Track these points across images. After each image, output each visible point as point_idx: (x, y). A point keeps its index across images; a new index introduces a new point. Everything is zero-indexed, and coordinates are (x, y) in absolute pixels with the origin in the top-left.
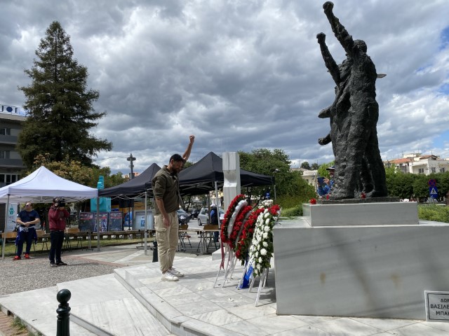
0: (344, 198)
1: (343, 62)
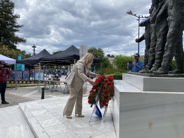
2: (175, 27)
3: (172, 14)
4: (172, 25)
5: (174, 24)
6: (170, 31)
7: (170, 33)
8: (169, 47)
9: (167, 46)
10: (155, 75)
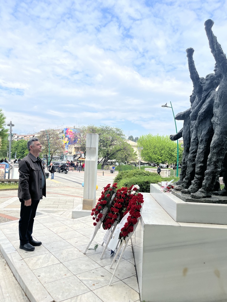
0: (204, 197)
1: (207, 76)
2: (221, 134)
3: (218, 114)
4: (217, 130)
5: (221, 130)
6: (215, 139)
7: (214, 142)
8: (212, 161)
9: (211, 159)
10: (193, 200)
